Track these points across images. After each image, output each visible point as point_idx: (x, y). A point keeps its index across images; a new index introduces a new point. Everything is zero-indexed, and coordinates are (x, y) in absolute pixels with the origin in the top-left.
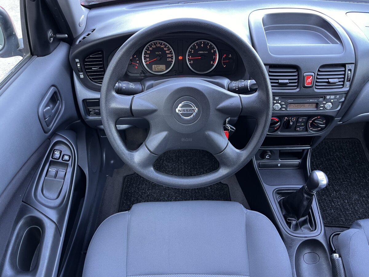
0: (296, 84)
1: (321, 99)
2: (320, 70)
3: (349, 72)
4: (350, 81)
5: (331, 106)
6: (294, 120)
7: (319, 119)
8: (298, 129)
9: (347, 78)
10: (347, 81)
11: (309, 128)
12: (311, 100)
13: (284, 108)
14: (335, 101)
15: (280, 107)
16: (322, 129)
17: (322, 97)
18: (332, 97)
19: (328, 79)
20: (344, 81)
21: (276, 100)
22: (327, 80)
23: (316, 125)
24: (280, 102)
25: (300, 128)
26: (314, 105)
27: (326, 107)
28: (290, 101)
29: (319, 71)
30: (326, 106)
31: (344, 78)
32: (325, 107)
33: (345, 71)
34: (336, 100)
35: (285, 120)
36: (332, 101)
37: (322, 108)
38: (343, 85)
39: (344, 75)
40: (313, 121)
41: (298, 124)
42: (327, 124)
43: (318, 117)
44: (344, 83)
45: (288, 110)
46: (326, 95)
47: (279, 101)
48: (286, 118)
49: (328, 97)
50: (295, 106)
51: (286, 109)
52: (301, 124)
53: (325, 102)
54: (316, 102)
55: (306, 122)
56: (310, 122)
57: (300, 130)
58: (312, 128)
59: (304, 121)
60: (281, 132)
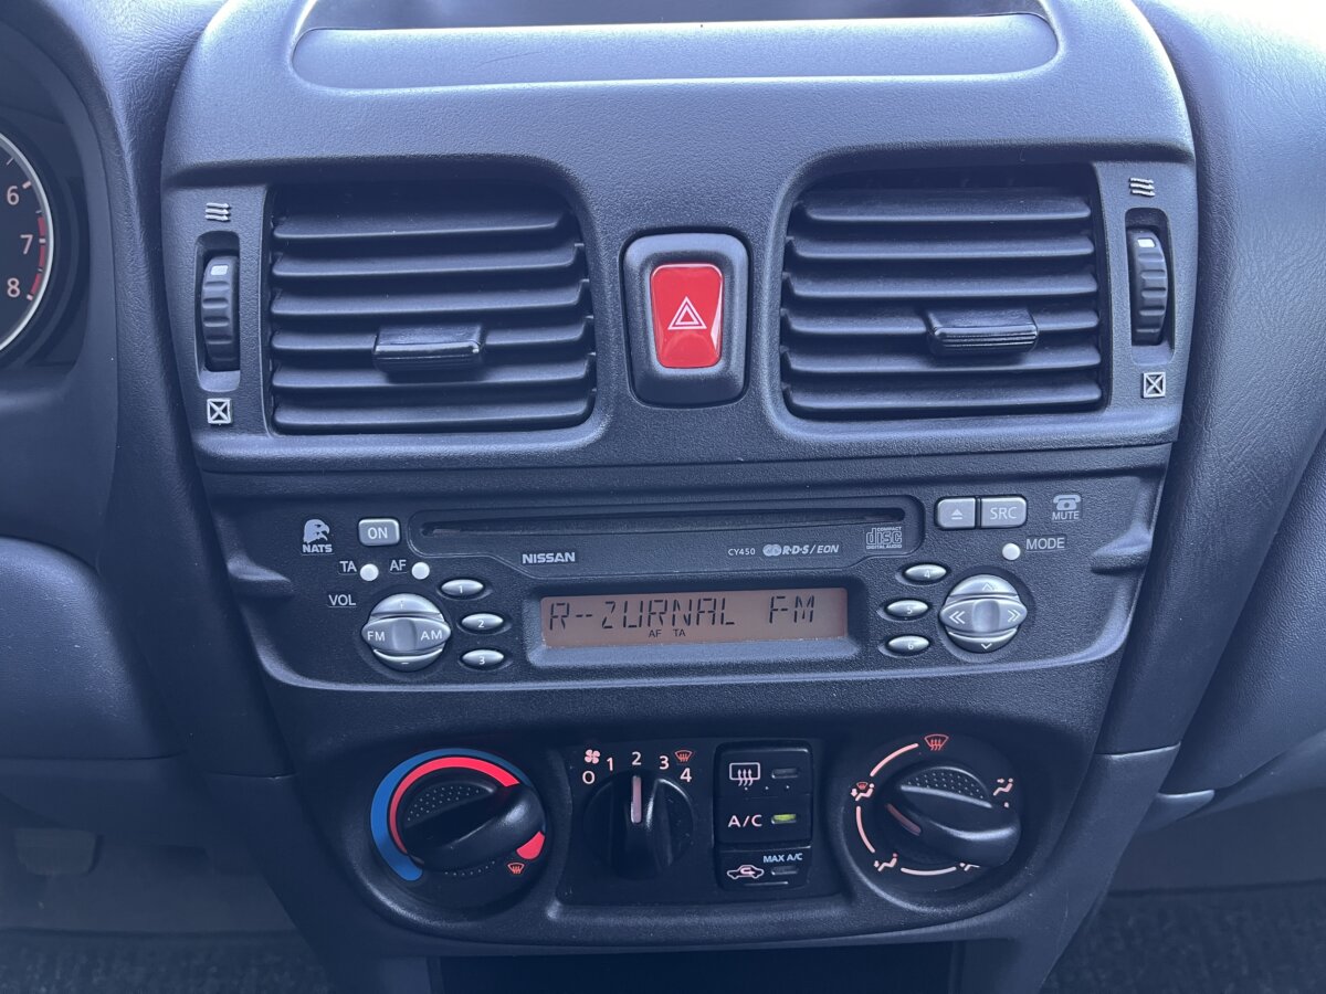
0: (577, 372)
1: (885, 539)
2: (817, 215)
3: (1146, 243)
4: (1165, 334)
5: (1013, 608)
6: (686, 775)
7: (940, 758)
8: (746, 871)
9: (1136, 304)
10: (1137, 340)
11: (866, 861)
12: (771, 550)
13: (485, 638)
14: (1049, 557)
15: (439, 628)
16: (996, 872)
17: (895, 515)
18: (1006, 509)
19: (920, 307)
20: (1099, 338)
21: (380, 553)
22: (914, 327)
23: (916, 830)
24: (421, 570)
25: (768, 866)
26: (829, 604)
27: (956, 619)
28: (541, 558)
29: (798, 223)
30: (952, 611)
31: (1098, 302)
32: (943, 625)
33: (1093, 227)
34: (1059, 543)
35: (589, 778)
36: (1012, 551)
37: (921, 642)
38: (1100, 375)
39: (1095, 265)
40: (887, 785)
41: (734, 821)
42: (1028, 813)
43: (923, 745)
44: (1105, 350)
45: (536, 657)
46: (936, 491)
47: (412, 560)
48: (592, 756)
49: (955, 511)
50: (615, 619)
51: (507, 655)
52: (765, 820)
53: (939, 571)
54: (839, 568)
55: (812, 793)
56: (854, 792)
57: (767, 877)
58: (894, 861)
59: (788, 782)
60: (568, 903)
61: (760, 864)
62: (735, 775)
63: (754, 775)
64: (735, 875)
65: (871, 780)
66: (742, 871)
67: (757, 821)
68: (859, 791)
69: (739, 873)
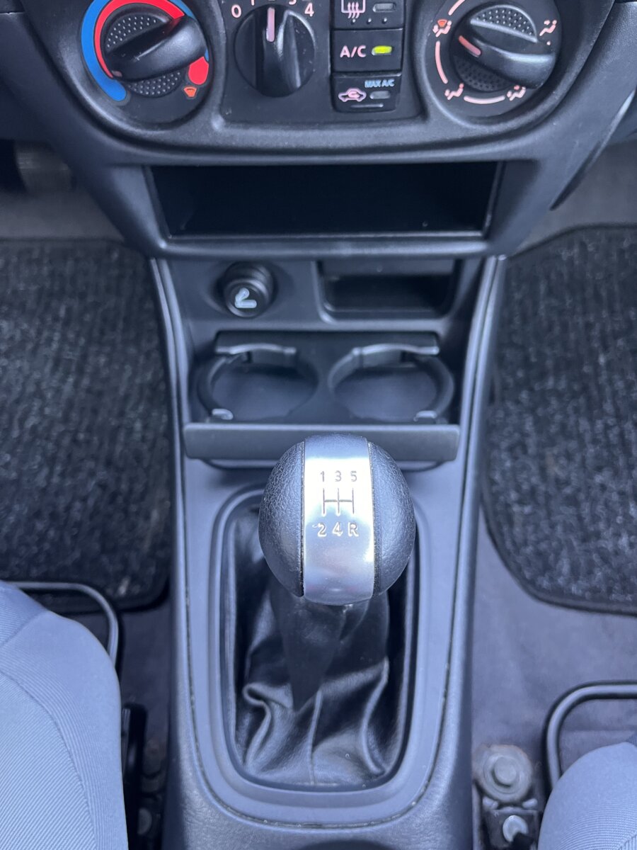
6: (310, 9)
8: (353, 94)
11: (439, 89)
23: (476, 52)
25: (368, 90)
35: (236, 10)
40: (461, 21)
41: (345, 52)
52: (368, 51)
55: (404, 27)
56: (436, 29)
57: (367, 100)
58: (460, 91)
59: (385, 15)
60: (230, 121)
61: (362, 88)
62: (346, 8)
63: (360, 8)
64: (345, 97)
65: (449, 18)
66: (350, 95)
67: (363, 51)
68: (439, 28)
69: (347, 96)
